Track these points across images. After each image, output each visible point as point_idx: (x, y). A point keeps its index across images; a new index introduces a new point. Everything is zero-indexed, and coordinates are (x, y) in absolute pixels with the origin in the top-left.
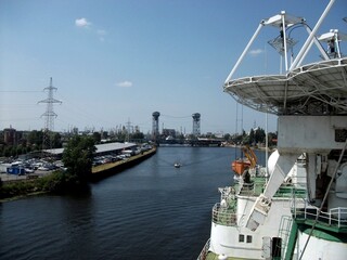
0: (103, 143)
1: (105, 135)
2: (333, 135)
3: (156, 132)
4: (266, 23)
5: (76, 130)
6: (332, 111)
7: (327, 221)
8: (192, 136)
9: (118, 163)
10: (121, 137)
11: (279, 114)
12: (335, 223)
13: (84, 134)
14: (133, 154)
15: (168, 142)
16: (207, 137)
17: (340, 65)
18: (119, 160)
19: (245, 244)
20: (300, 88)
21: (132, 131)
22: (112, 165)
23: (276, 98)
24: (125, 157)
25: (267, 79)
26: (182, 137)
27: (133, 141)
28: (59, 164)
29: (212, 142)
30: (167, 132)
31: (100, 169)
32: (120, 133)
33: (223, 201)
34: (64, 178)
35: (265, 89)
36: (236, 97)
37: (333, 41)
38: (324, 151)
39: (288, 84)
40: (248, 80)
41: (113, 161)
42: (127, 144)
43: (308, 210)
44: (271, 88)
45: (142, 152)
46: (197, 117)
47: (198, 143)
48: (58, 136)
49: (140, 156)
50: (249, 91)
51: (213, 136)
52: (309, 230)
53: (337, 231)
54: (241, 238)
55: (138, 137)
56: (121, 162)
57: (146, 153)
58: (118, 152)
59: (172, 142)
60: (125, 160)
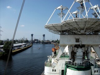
0: (16, 43)
1: (17, 41)
2: (75, 40)
3: (32, 40)
4: (57, 9)
5: (8, 39)
6: (75, 34)
7: (74, 65)
8: (43, 41)
9: (20, 49)
10: (22, 42)
11: (60, 35)
12: (76, 65)
13: (11, 41)
14: (25, 47)
15: (36, 43)
16: (47, 41)
17: (74, 21)
18: (21, 48)
19: (54, 72)
20: (65, 27)
21: (25, 40)
22: (19, 50)
23: (59, 30)
24: (22, 47)
25: (56, 25)
26: (40, 41)
27: (25, 43)
28: (2, 50)
29: (48, 43)
30: (35, 40)
31: (15, 51)
32: (22, 40)
33: (49, 60)
34: (3, 54)
35: (56, 27)
36: (48, 30)
37: (76, 14)
38: (73, 45)
39: (62, 26)
40: (50, 25)
41: (19, 49)
42: (23, 44)
43: (69, 62)
44: (57, 27)
45: (28, 46)
46: (44, 35)
47: (44, 43)
48: (2, 41)
49: (27, 47)
50: (51, 28)
51: (49, 41)
52: (69, 67)
53: (76, 67)
54: (53, 70)
55: (27, 41)
56: (21, 49)
57: (29, 46)
58: (21, 46)
59: (37, 43)
60: (23, 48)
